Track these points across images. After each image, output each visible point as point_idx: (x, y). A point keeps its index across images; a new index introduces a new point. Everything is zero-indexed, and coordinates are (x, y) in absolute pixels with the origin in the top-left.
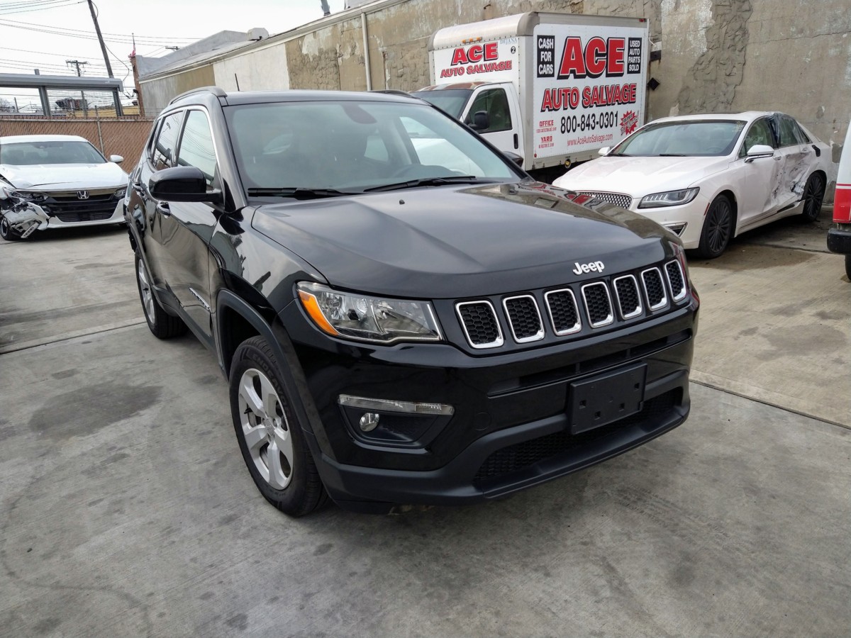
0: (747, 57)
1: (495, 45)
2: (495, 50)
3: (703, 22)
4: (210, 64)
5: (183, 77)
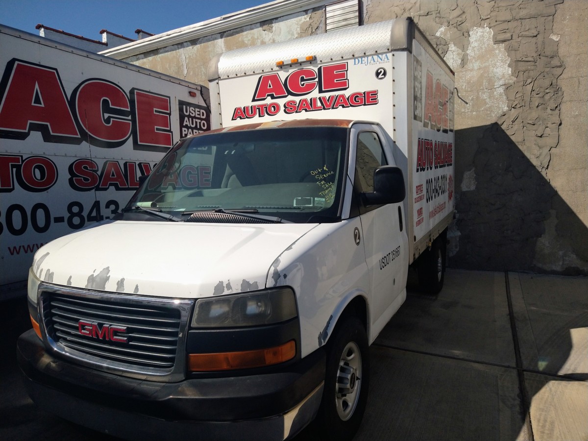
0: (562, 117)
1: (343, 67)
2: (343, 75)
3: (499, 79)
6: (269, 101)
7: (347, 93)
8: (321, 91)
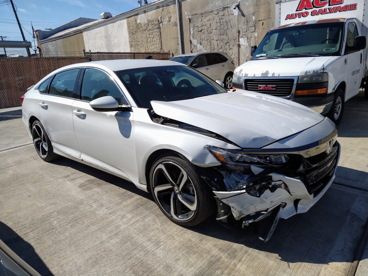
4: (81, 32)
5: (65, 39)
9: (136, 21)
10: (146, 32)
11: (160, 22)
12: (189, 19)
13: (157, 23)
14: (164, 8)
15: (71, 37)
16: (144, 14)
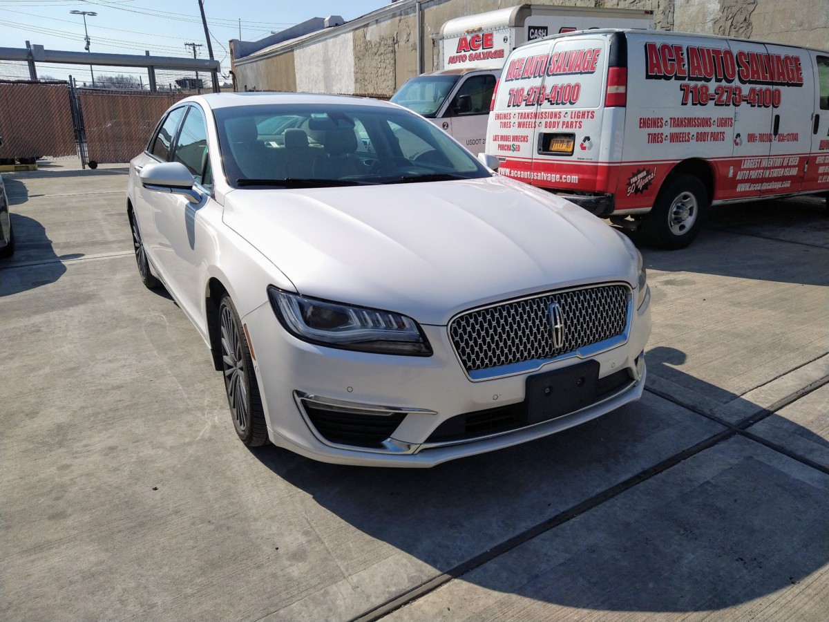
1: (491, 35)
2: (491, 40)
3: (711, 14)
4: (291, 49)
5: (270, 60)
6: (463, 53)
7: (493, 50)
8: (483, 49)
9: (365, 37)
10: (377, 57)
11: (395, 41)
12: (433, 39)
13: (391, 42)
14: (402, 17)
15: (278, 57)
16: (375, 26)
